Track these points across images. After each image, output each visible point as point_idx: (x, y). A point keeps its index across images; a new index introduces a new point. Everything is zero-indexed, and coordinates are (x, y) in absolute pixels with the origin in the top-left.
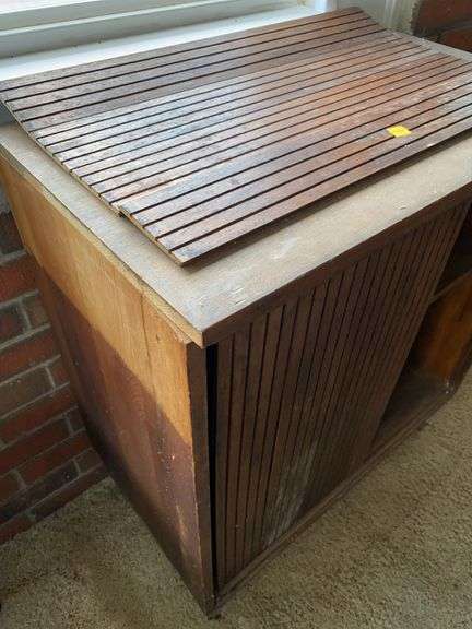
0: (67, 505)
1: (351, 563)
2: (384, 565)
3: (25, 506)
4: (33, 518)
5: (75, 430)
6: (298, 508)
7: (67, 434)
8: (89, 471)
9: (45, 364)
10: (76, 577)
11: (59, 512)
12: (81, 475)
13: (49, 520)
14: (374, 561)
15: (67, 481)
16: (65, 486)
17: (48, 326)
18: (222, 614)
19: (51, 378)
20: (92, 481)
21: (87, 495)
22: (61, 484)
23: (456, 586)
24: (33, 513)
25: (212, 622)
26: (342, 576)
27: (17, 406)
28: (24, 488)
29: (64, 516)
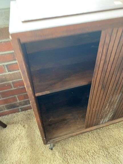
0: (29, 110)
1: (94, 151)
3: (18, 106)
4: (20, 110)
13: (23, 112)
14: (101, 153)
16: (29, 105)
18: (53, 149)
24: (20, 108)
25: (49, 150)
26: (89, 153)
27: (17, 79)
28: (18, 101)
29: (27, 112)
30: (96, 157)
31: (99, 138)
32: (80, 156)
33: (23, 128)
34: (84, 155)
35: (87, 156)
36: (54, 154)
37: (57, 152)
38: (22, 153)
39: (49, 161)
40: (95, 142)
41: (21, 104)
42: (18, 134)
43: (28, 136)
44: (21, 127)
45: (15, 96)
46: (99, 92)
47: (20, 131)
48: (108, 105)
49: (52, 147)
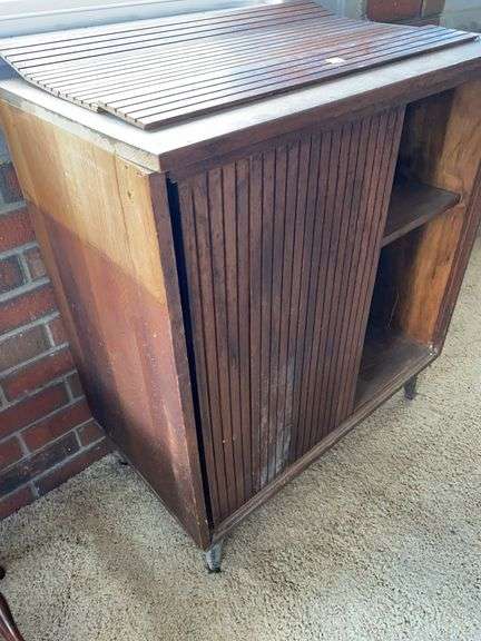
0: (70, 481)
1: (348, 517)
2: (381, 516)
3: (28, 477)
4: (36, 491)
5: (75, 397)
7: (68, 400)
9: (44, 321)
10: (78, 542)
11: (62, 487)
12: (83, 449)
13: (52, 495)
15: (70, 453)
16: (68, 459)
17: (47, 281)
19: (50, 336)
20: (93, 457)
21: (88, 471)
22: (64, 457)
23: (453, 532)
24: (36, 485)
25: (212, 575)
26: (340, 529)
27: (19, 361)
28: (28, 455)
29: (66, 490)
30: (362, 529)
31: (348, 473)
32: (318, 548)
33: (80, 549)
34: (326, 539)
35: (338, 537)
36: (233, 582)
37: (241, 571)
38: (119, 630)
39: (226, 611)
40: (341, 489)
41: (37, 465)
42: (70, 575)
43: (112, 569)
44: (69, 549)
45: (15, 434)
46: (224, 376)
47: (70, 564)
48: (264, 409)
49: (218, 559)
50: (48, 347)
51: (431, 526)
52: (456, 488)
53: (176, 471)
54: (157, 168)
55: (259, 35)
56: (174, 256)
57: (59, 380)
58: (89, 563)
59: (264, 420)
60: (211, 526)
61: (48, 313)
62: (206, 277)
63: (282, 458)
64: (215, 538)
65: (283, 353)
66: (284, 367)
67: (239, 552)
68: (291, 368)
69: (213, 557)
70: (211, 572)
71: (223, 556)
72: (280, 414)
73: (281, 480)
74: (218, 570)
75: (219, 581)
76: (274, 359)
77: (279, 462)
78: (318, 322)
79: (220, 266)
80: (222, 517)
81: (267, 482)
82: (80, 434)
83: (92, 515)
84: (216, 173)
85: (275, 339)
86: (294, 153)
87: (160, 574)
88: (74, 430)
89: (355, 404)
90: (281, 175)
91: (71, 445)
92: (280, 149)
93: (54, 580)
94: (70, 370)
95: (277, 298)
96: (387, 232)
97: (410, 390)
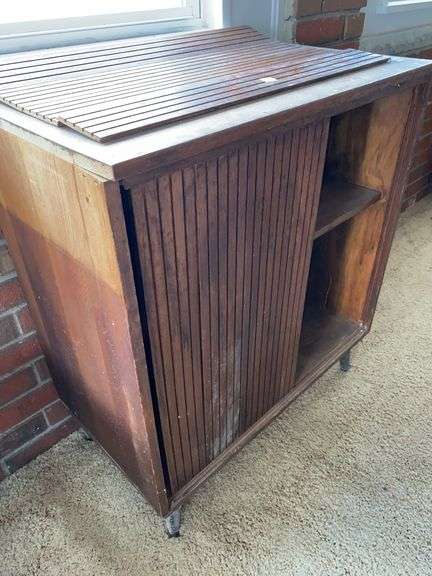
1: (293, 480)
2: (322, 478)
4: (6, 469)
5: (42, 380)
6: (236, 418)
7: (36, 383)
8: (57, 425)
9: (13, 311)
10: (47, 515)
11: (32, 464)
12: (50, 428)
13: (22, 472)
14: (313, 476)
15: (38, 432)
16: (37, 438)
17: (14, 275)
18: (181, 532)
19: (19, 325)
20: (61, 434)
21: (56, 448)
22: (33, 436)
23: (385, 489)
24: (7, 463)
26: (286, 491)
29: (35, 466)
30: (306, 490)
31: (292, 440)
32: (267, 510)
33: (48, 521)
34: (274, 501)
35: (284, 498)
36: (191, 545)
40: (286, 455)
41: (7, 444)
42: (39, 546)
43: (79, 538)
44: (38, 522)
47: (40, 536)
48: (215, 386)
49: (177, 524)
50: (17, 335)
51: (366, 484)
52: (387, 450)
53: (136, 446)
54: (110, 177)
55: (201, 57)
56: (129, 254)
57: (28, 365)
58: (57, 535)
59: (216, 396)
60: (170, 494)
61: (16, 305)
62: (159, 270)
63: (232, 428)
64: (173, 505)
65: (231, 334)
66: (232, 347)
67: (196, 516)
68: (238, 347)
69: (172, 522)
70: (170, 537)
71: (181, 521)
72: (230, 390)
73: (233, 449)
74: (177, 535)
75: (178, 545)
76: (223, 340)
77: (230, 433)
78: (261, 307)
79: (171, 260)
80: (179, 486)
81: (220, 452)
82: (48, 414)
83: (59, 489)
84: (165, 180)
85: (223, 322)
86: (233, 161)
87: (123, 541)
88: (42, 410)
89: (297, 378)
90: (223, 180)
91: (40, 424)
92: (221, 158)
93: (24, 552)
94: (37, 356)
95: (223, 287)
96: (318, 226)
97: (345, 363)
